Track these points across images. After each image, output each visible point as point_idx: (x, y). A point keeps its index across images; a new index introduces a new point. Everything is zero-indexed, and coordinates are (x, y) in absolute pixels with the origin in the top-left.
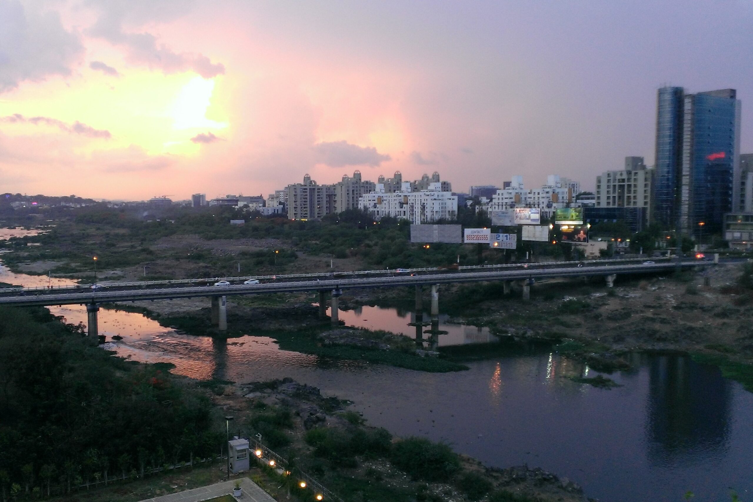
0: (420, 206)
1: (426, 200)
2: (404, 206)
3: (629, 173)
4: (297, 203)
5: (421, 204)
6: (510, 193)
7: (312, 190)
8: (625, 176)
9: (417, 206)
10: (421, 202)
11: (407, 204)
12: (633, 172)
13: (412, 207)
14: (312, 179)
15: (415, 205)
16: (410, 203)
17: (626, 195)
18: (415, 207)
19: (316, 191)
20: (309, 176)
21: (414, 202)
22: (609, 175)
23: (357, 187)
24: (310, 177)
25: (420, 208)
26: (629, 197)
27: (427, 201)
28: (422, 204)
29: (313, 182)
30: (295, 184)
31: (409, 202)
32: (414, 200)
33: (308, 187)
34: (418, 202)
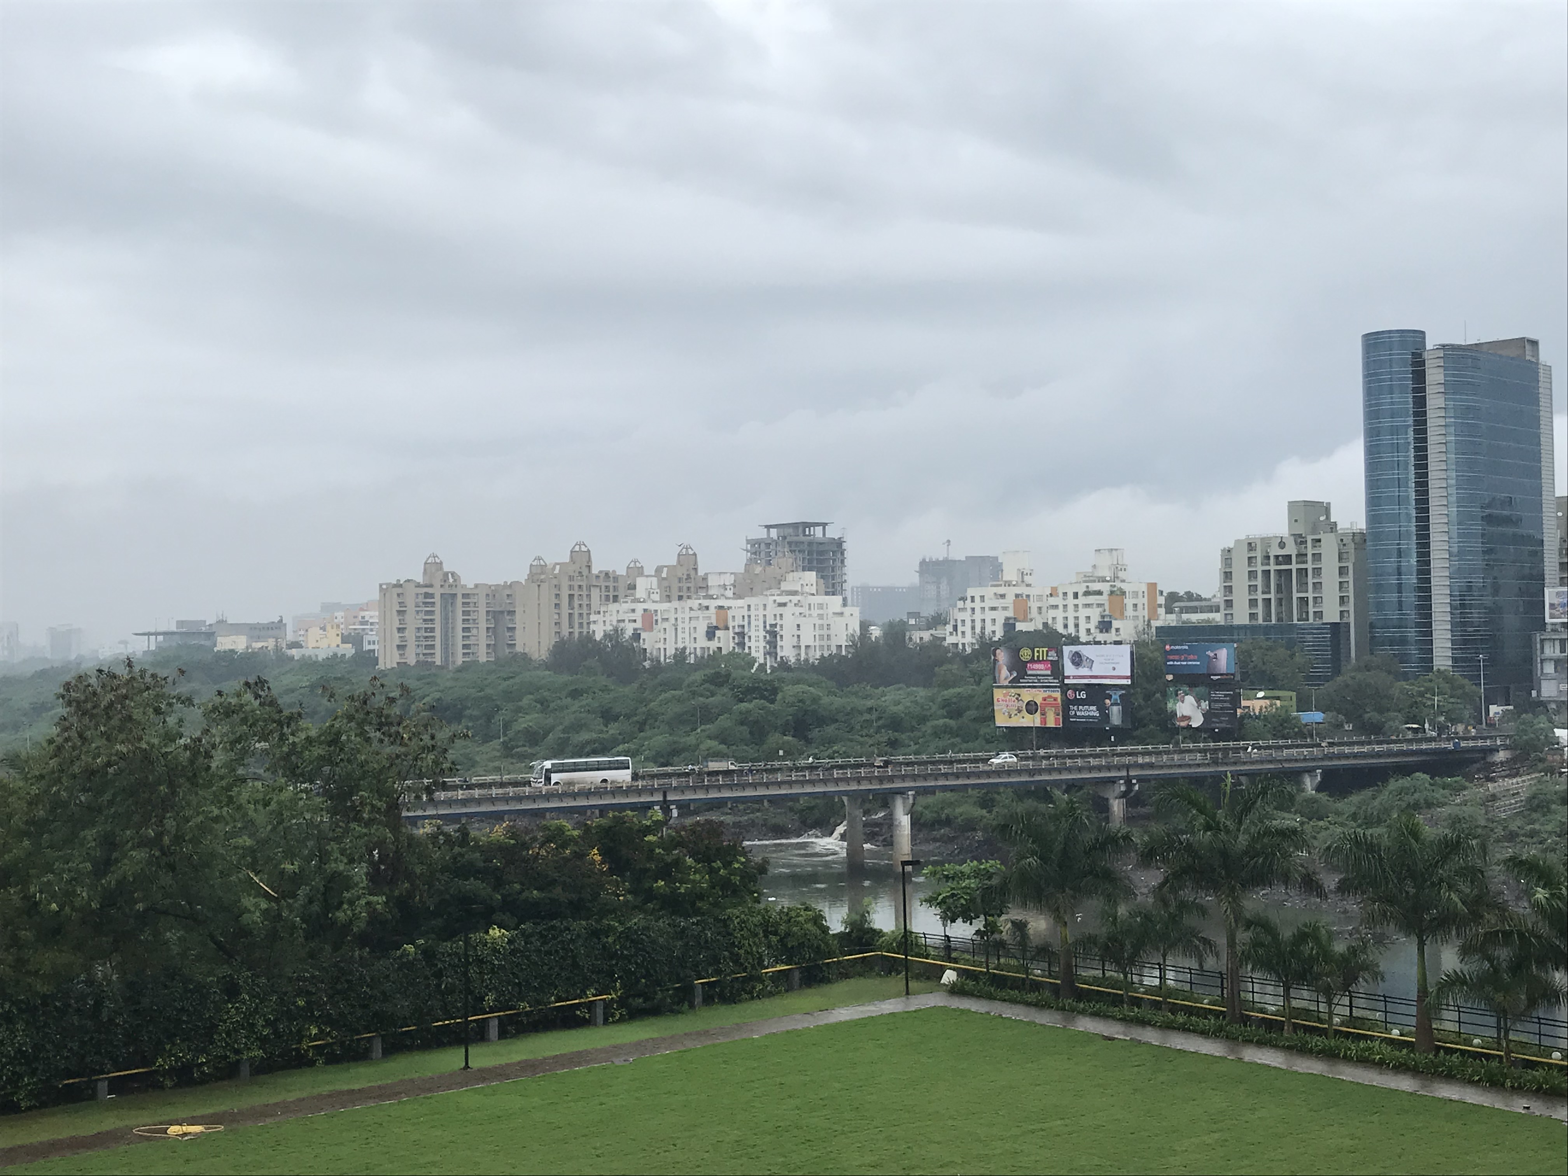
0: (762, 633)
1: (778, 616)
2: (718, 633)
3: (1300, 540)
4: (406, 634)
5: (765, 627)
6: (1003, 596)
7: (449, 599)
8: (1291, 549)
9: (753, 634)
10: (765, 622)
11: (727, 628)
12: (1309, 539)
13: (742, 635)
14: (446, 568)
15: (749, 631)
16: (734, 627)
17: (1296, 595)
18: (750, 637)
19: (460, 600)
20: (438, 561)
21: (746, 623)
22: (1251, 546)
23: (580, 586)
24: (441, 563)
25: (761, 638)
26: (1304, 601)
27: (781, 619)
28: (768, 628)
29: (450, 575)
30: (398, 580)
31: (731, 624)
32: (746, 618)
33: (437, 591)
34: (757, 623)
